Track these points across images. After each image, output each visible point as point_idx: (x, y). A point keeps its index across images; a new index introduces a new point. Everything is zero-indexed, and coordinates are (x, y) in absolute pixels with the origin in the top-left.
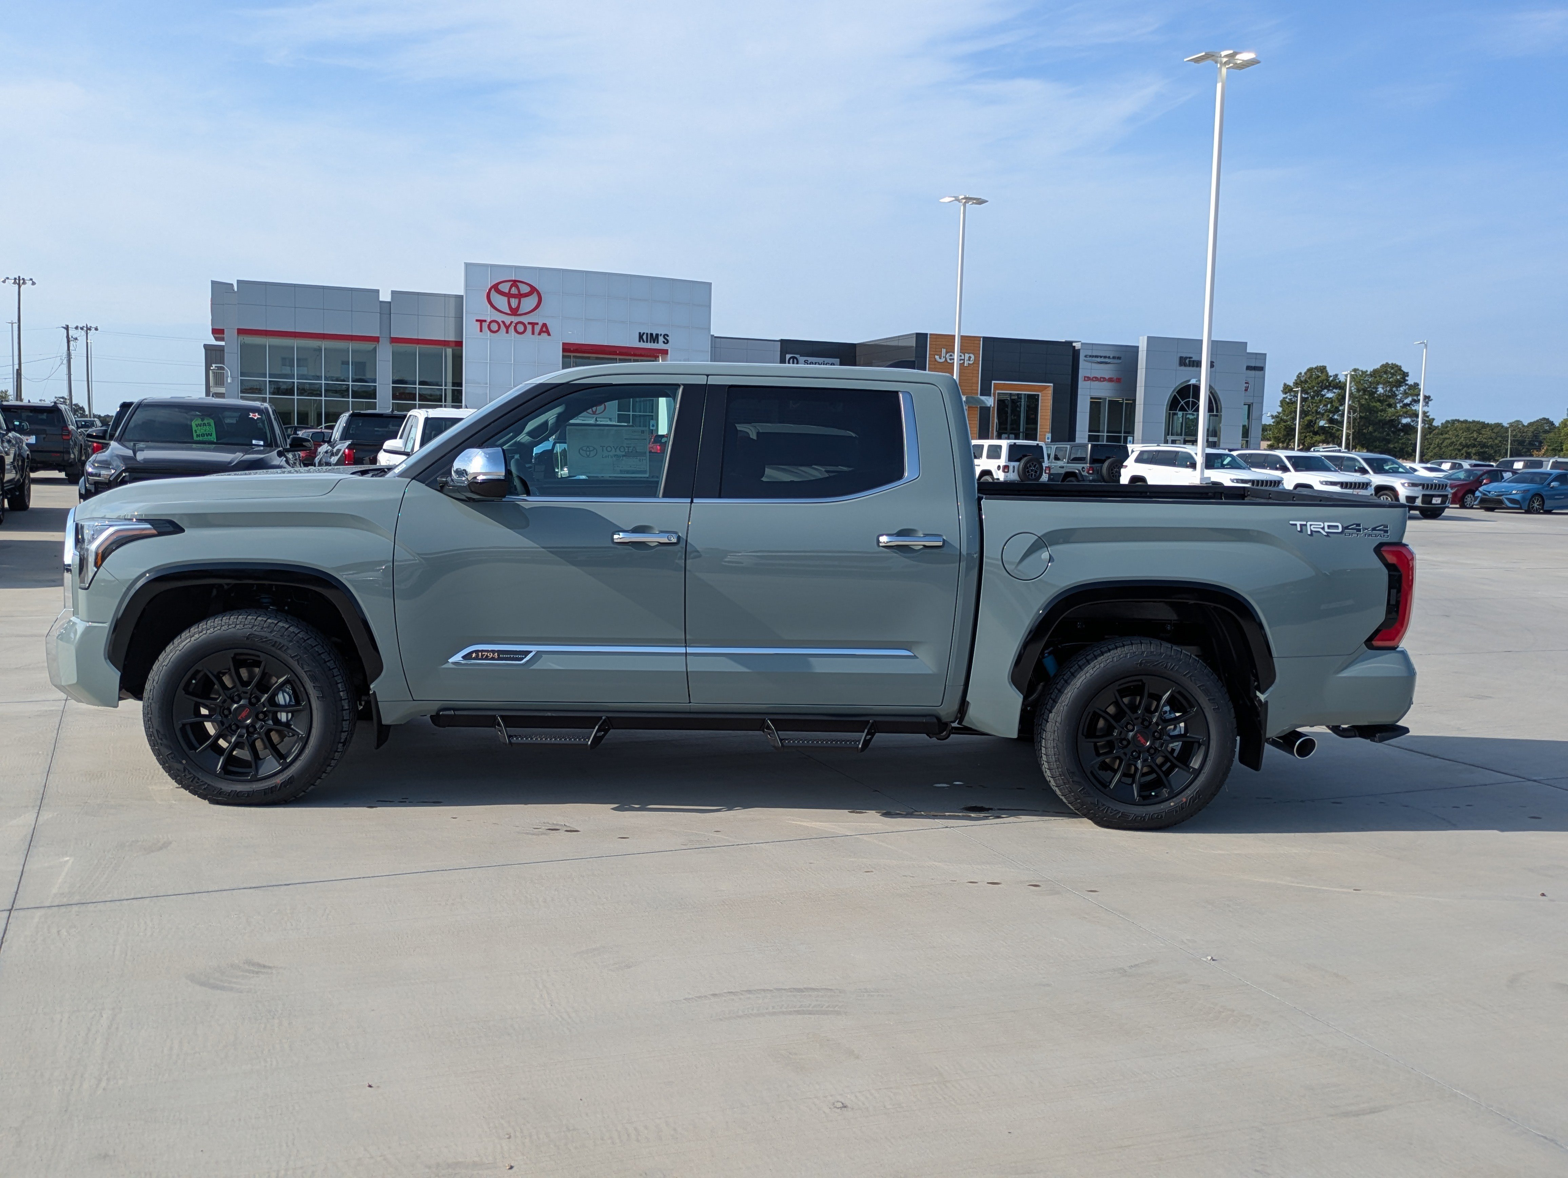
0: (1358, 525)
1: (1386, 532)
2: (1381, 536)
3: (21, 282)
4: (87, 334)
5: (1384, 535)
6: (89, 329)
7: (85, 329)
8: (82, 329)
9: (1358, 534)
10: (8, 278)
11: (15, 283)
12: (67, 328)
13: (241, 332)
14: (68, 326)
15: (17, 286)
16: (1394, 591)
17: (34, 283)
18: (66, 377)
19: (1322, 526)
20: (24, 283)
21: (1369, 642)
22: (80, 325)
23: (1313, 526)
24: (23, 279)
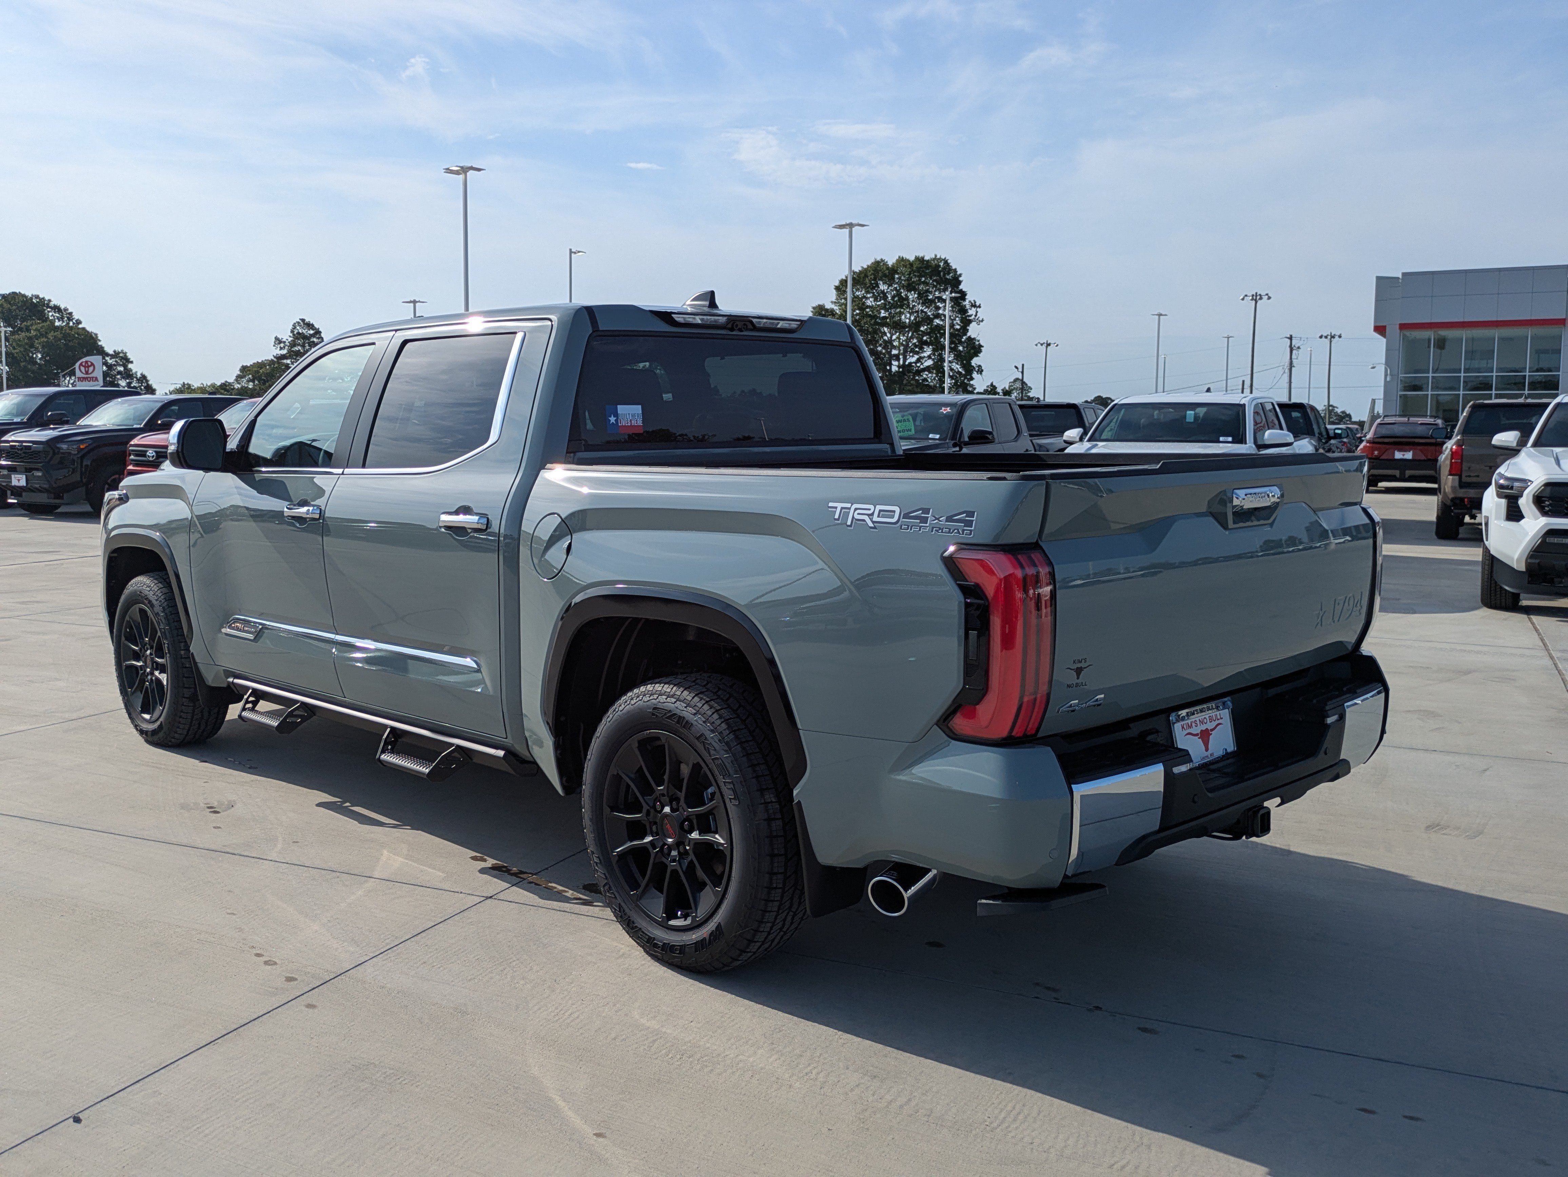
0: (926, 511)
1: (969, 524)
2: (959, 533)
3: (1258, 297)
4: (1331, 342)
5: (963, 530)
6: (1333, 337)
7: (1329, 337)
8: (1326, 337)
9: (920, 527)
10: (1246, 296)
11: (1252, 299)
12: (1291, 338)
13: (1403, 327)
14: (1291, 336)
15: (1254, 302)
16: (973, 634)
17: (1269, 298)
18: (1287, 385)
19: (870, 512)
20: (1261, 298)
21: (944, 721)
22: (1325, 334)
23: (859, 512)
24: (1260, 295)
